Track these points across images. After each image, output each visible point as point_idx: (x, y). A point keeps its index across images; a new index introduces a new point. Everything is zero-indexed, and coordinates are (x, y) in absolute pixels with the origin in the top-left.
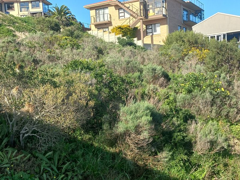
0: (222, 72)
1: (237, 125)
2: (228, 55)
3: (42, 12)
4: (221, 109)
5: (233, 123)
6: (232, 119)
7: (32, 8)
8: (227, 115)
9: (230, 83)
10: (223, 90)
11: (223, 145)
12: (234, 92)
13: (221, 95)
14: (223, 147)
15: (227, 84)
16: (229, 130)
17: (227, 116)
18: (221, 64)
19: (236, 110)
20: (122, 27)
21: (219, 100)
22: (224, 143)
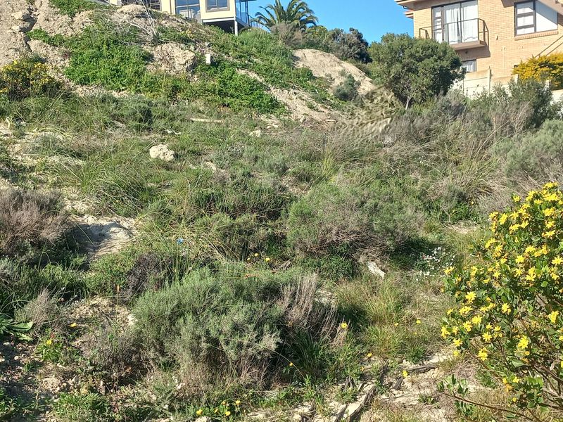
3: (234, 19)
7: (208, 9)
20: (551, 62)
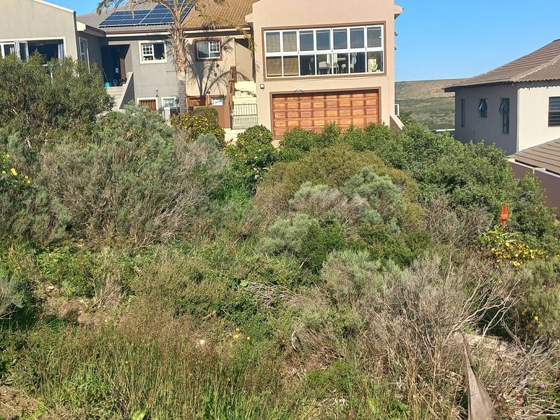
0: (10, 132)
1: (51, 250)
2: (23, 91)
4: (11, 219)
5: (43, 248)
6: (41, 240)
8: (28, 230)
9: (31, 157)
10: (16, 174)
11: (13, 301)
12: (40, 177)
13: (10, 184)
14: (13, 306)
15: (23, 159)
16: (32, 265)
17: (28, 233)
18: (9, 112)
19: (47, 217)
21: (6, 198)
22: (14, 297)
